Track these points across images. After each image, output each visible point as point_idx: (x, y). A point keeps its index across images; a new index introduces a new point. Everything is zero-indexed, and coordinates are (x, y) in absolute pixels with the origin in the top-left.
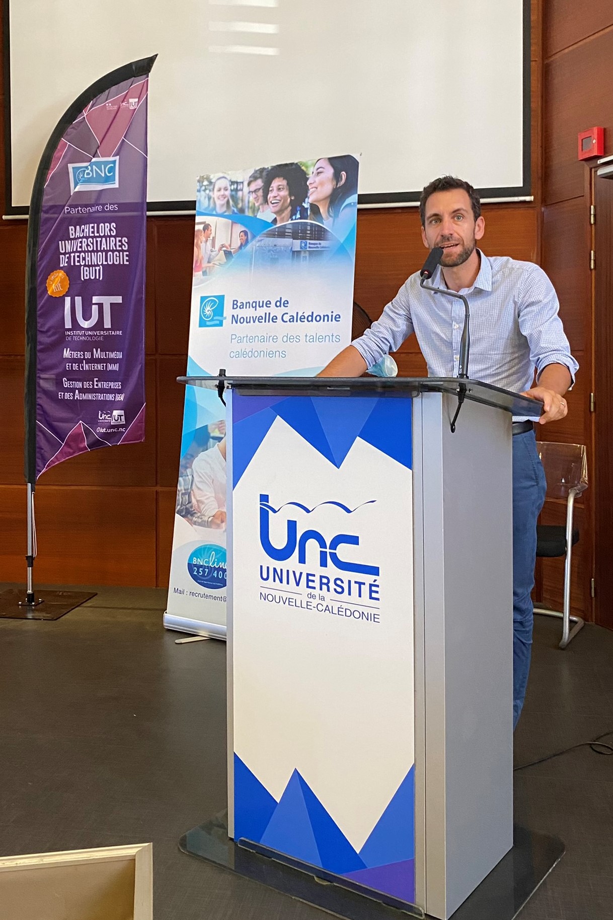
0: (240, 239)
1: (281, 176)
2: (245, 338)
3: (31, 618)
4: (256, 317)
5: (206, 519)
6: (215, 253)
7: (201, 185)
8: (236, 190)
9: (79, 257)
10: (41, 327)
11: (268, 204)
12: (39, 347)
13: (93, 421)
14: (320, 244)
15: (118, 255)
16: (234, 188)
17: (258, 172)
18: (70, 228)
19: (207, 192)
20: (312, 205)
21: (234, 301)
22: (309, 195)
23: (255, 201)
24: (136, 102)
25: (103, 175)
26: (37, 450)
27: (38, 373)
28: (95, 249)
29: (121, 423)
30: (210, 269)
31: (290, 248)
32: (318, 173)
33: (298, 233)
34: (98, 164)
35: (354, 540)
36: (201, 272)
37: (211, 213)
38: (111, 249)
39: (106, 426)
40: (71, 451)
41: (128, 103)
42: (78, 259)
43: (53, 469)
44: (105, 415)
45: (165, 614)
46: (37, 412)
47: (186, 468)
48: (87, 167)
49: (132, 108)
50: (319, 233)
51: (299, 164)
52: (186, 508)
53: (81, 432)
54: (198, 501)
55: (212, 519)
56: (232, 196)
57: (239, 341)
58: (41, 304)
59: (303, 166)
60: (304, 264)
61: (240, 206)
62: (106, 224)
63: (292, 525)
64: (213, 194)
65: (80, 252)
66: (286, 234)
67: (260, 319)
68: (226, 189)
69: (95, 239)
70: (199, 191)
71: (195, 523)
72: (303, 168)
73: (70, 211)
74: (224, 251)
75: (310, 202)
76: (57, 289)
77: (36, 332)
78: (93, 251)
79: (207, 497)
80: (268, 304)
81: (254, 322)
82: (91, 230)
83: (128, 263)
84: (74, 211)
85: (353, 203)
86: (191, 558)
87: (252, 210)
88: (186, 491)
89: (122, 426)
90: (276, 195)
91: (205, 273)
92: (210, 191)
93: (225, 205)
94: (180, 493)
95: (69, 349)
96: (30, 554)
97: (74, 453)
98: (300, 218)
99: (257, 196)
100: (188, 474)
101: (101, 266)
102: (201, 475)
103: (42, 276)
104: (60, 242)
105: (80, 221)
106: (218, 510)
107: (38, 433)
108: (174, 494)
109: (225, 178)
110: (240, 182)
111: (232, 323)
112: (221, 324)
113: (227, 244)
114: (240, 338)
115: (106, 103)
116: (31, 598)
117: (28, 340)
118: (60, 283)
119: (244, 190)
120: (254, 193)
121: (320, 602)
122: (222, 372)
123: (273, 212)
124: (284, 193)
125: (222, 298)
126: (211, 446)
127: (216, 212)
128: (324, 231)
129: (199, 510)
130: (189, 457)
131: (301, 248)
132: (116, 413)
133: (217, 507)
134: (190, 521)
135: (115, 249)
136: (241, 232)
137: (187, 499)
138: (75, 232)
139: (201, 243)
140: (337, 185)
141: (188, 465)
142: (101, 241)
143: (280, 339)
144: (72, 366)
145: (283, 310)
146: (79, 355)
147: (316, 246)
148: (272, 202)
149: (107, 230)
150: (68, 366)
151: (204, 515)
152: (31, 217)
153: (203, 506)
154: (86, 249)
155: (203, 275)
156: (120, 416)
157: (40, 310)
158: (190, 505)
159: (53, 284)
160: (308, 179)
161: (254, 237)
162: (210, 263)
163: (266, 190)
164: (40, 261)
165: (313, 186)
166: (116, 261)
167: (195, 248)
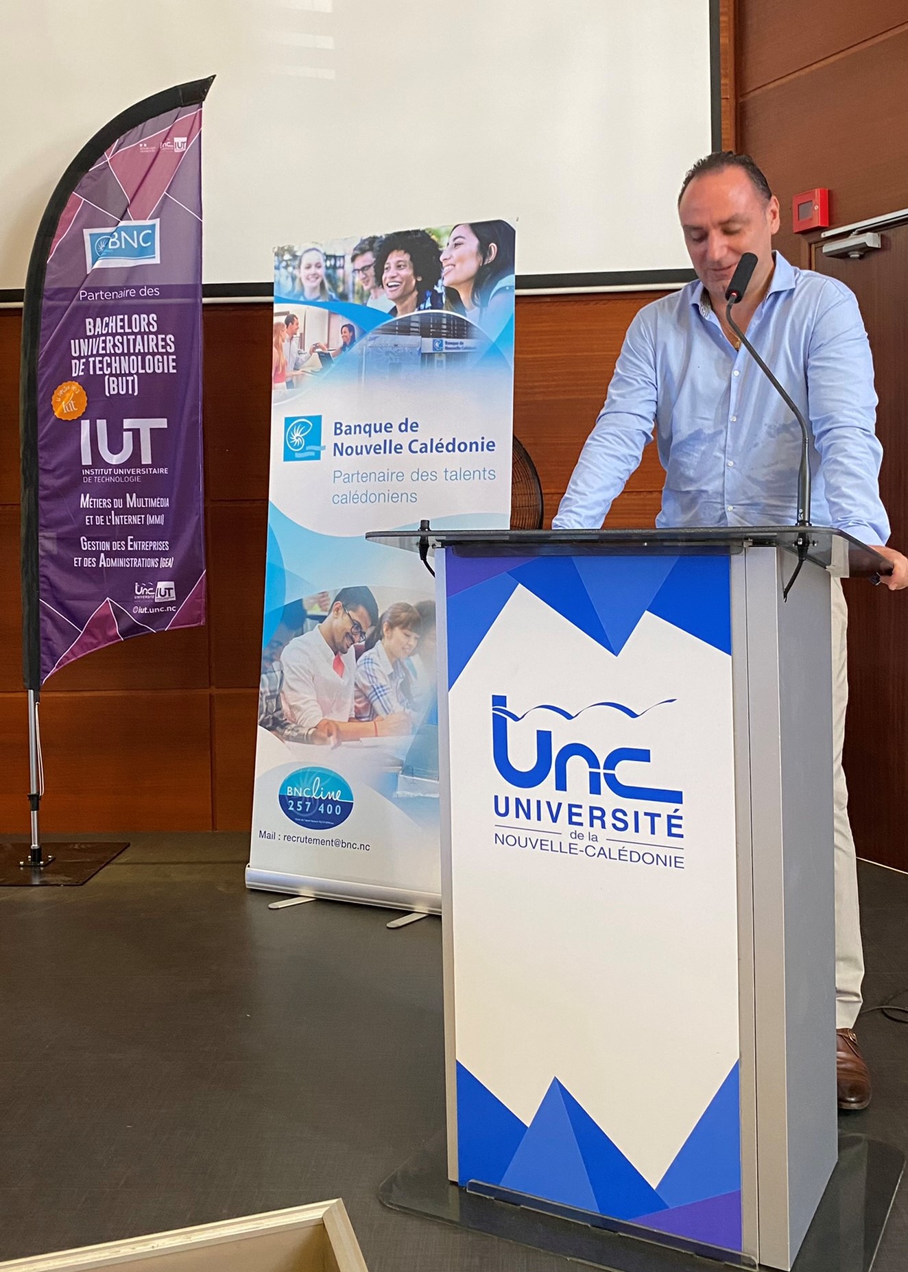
0: (343, 337)
1: (402, 249)
2: (355, 476)
3: (37, 883)
4: (371, 446)
5: (304, 731)
6: (304, 356)
7: (280, 259)
8: (334, 267)
9: (101, 362)
10: (46, 463)
11: (383, 286)
12: (42, 493)
13: (127, 598)
14: (462, 343)
15: (161, 360)
16: (331, 265)
17: (367, 242)
18: (88, 320)
19: (290, 269)
20: (448, 289)
21: (336, 424)
22: (443, 274)
23: (364, 282)
24: (184, 143)
25: (136, 246)
26: (42, 641)
27: (41, 530)
28: (126, 351)
29: (170, 600)
30: (297, 379)
31: (418, 349)
32: (456, 245)
33: (428, 328)
34: (128, 230)
35: (642, 755)
36: (284, 383)
37: (296, 299)
38: (151, 351)
39: (148, 605)
40: (95, 641)
41: (172, 144)
42: (101, 366)
43: (66, 670)
44: (145, 589)
45: (247, 868)
46: (40, 588)
47: (272, 660)
48: (111, 234)
49: (177, 150)
50: (460, 329)
51: (426, 231)
52: (273, 718)
53: (107, 613)
54: (291, 707)
55: (314, 732)
56: (328, 276)
57: (346, 480)
58: (45, 431)
59: (433, 234)
60: (440, 372)
61: (341, 289)
62: (142, 316)
63: (544, 739)
64: (300, 272)
65: (103, 356)
66: (412, 329)
67: (377, 449)
68: (318, 266)
69: (125, 337)
70: (277, 268)
71: (288, 738)
72: (433, 237)
73: (87, 297)
74: (319, 353)
75: (445, 285)
76: (69, 409)
77: (37, 472)
78: (123, 354)
79: (306, 700)
80: (387, 428)
81: (368, 453)
82: (120, 324)
83: (175, 371)
84: (93, 296)
85: (509, 287)
86: (283, 788)
87: (360, 295)
88: (273, 694)
89: (171, 604)
90: (395, 275)
91: (290, 384)
92: (294, 268)
93: (319, 287)
94: (264, 697)
95: (88, 495)
96: (34, 791)
97: (99, 644)
98: (432, 308)
99: (367, 276)
100: (275, 669)
101: (135, 376)
102: (294, 670)
103: (44, 390)
104: (72, 341)
105: (104, 311)
106: (322, 718)
107: (41, 616)
108: (256, 697)
109: (317, 250)
110: (340, 257)
111: (335, 455)
112: (317, 456)
113: (323, 343)
114: (347, 476)
115: (141, 142)
116: (37, 854)
117: (25, 483)
118: (73, 400)
119: (346, 266)
120: (361, 272)
121: (591, 843)
122: (425, 525)
123: (390, 299)
124: (407, 272)
125: (317, 420)
126: (309, 629)
127: (304, 298)
128: (467, 326)
129: (293, 720)
130: (275, 645)
131: (434, 349)
132: (161, 585)
133: (321, 715)
134: (280, 736)
135: (156, 351)
136: (343, 327)
137: (275, 705)
138: (94, 327)
139: (283, 341)
140: (484, 262)
141: (274, 657)
142: (135, 340)
143: (407, 476)
144: (94, 519)
145: (410, 435)
146: (104, 504)
147: (456, 346)
148: (390, 284)
149: (144, 324)
150: (88, 519)
151: (302, 727)
152: (25, 304)
153: (299, 714)
154: (113, 352)
155: (288, 388)
156: (169, 589)
157: (42, 440)
158: (279, 712)
159: (62, 401)
160: (441, 253)
161: (363, 333)
162: (298, 370)
163: (379, 268)
164: (42, 367)
165: (449, 262)
166: (159, 369)
167: (274, 349)
